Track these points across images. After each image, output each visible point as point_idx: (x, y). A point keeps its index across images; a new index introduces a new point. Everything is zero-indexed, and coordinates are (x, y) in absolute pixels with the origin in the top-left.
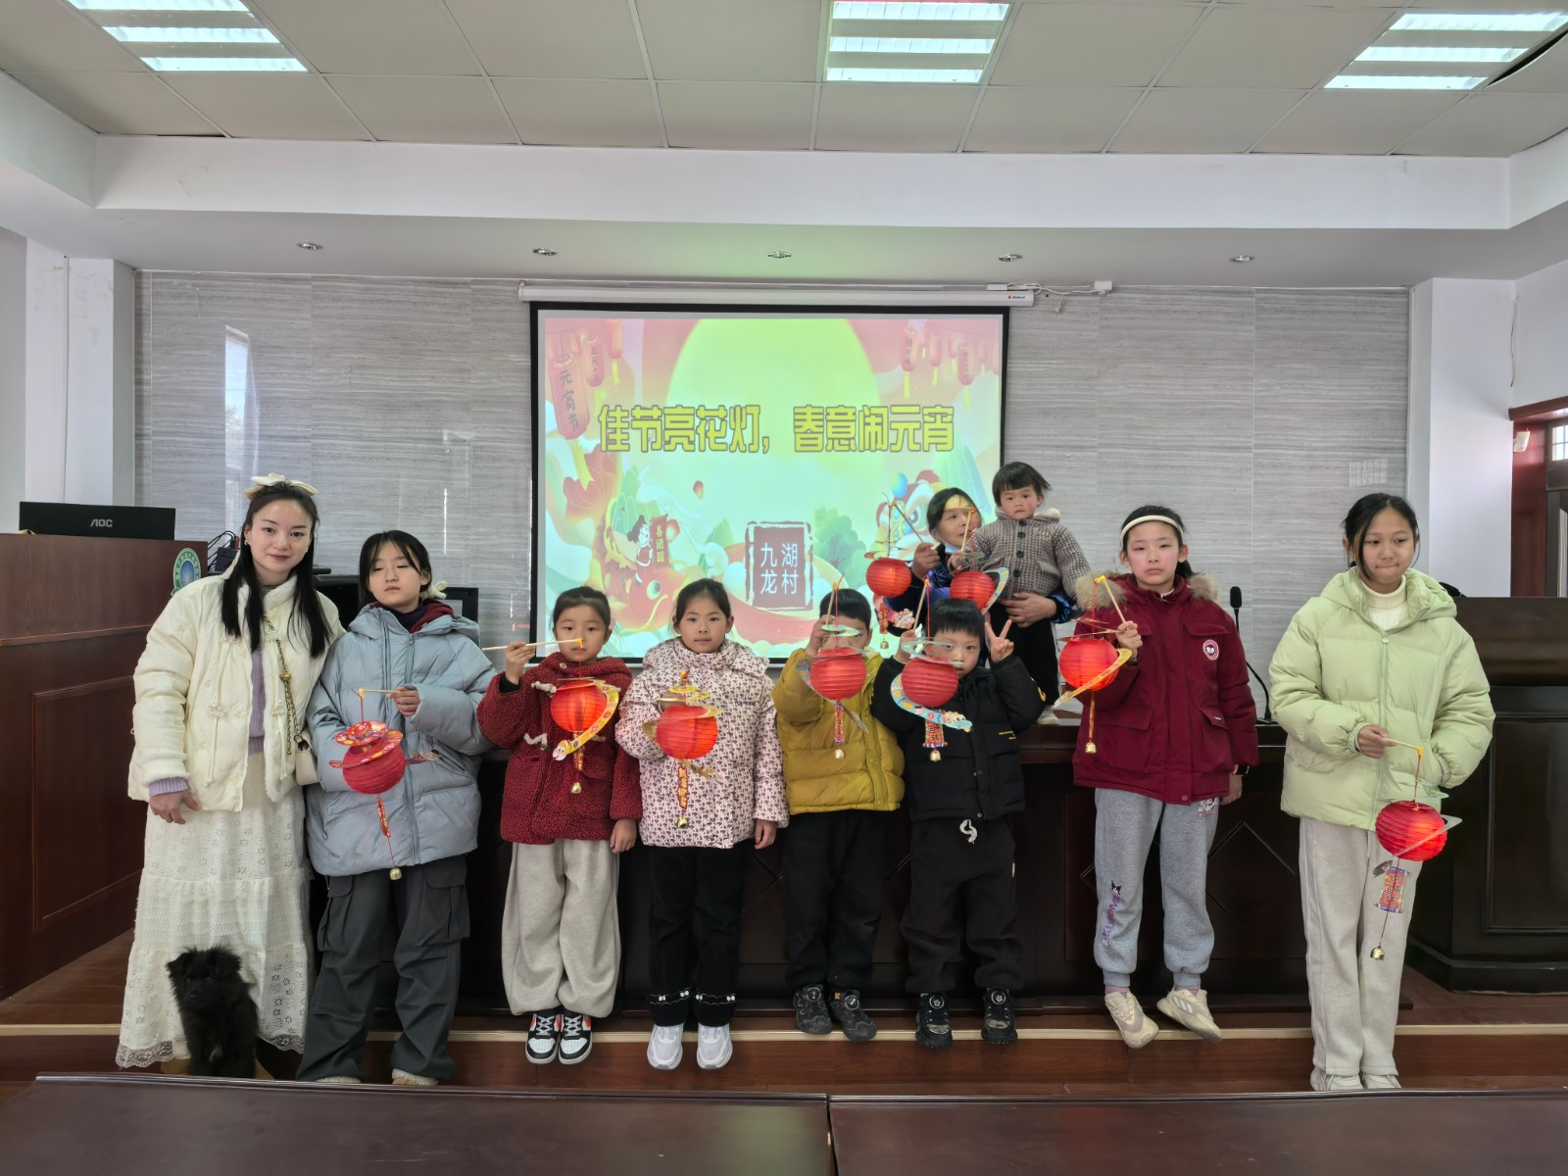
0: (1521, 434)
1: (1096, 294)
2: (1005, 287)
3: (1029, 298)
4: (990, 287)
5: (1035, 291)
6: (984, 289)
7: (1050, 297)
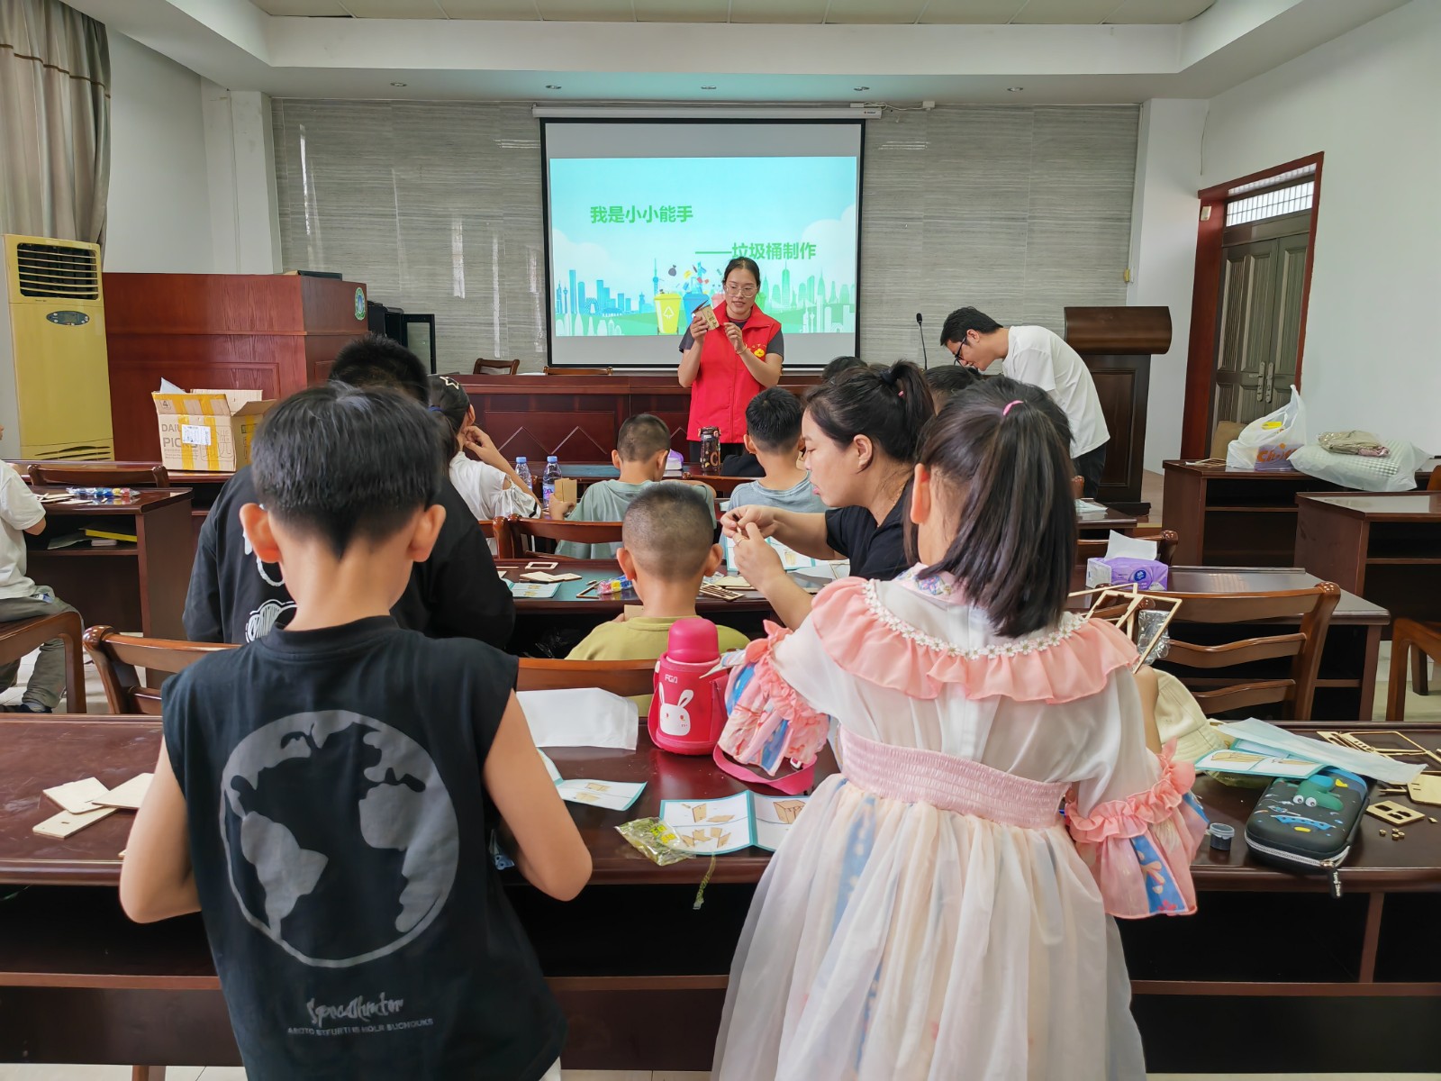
0: (1204, 208)
1: (924, 110)
2: (862, 105)
3: (878, 113)
4: (852, 105)
5: (882, 107)
6: (849, 106)
7: (894, 111)
